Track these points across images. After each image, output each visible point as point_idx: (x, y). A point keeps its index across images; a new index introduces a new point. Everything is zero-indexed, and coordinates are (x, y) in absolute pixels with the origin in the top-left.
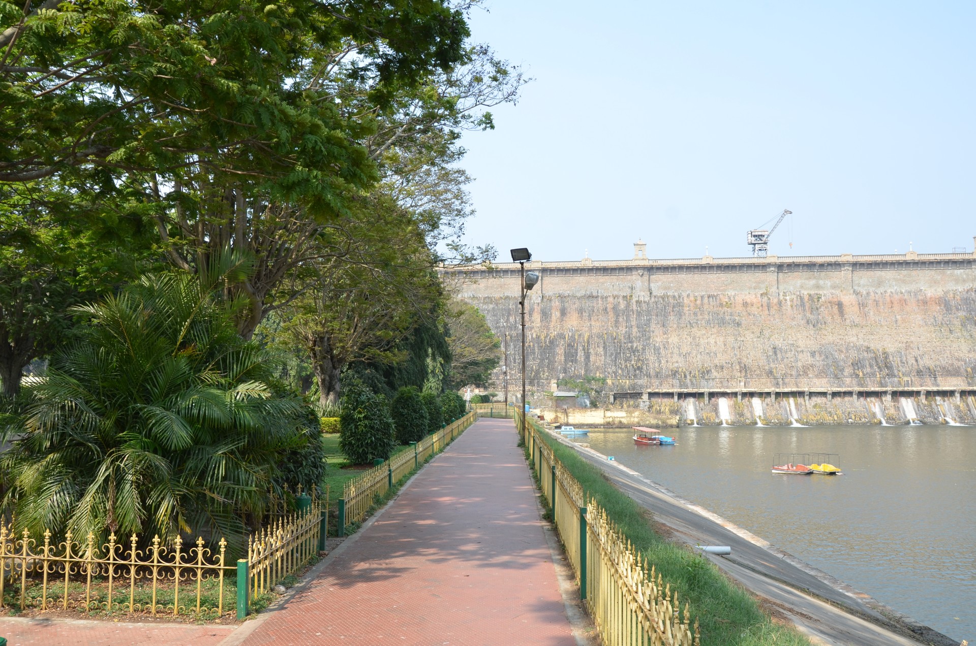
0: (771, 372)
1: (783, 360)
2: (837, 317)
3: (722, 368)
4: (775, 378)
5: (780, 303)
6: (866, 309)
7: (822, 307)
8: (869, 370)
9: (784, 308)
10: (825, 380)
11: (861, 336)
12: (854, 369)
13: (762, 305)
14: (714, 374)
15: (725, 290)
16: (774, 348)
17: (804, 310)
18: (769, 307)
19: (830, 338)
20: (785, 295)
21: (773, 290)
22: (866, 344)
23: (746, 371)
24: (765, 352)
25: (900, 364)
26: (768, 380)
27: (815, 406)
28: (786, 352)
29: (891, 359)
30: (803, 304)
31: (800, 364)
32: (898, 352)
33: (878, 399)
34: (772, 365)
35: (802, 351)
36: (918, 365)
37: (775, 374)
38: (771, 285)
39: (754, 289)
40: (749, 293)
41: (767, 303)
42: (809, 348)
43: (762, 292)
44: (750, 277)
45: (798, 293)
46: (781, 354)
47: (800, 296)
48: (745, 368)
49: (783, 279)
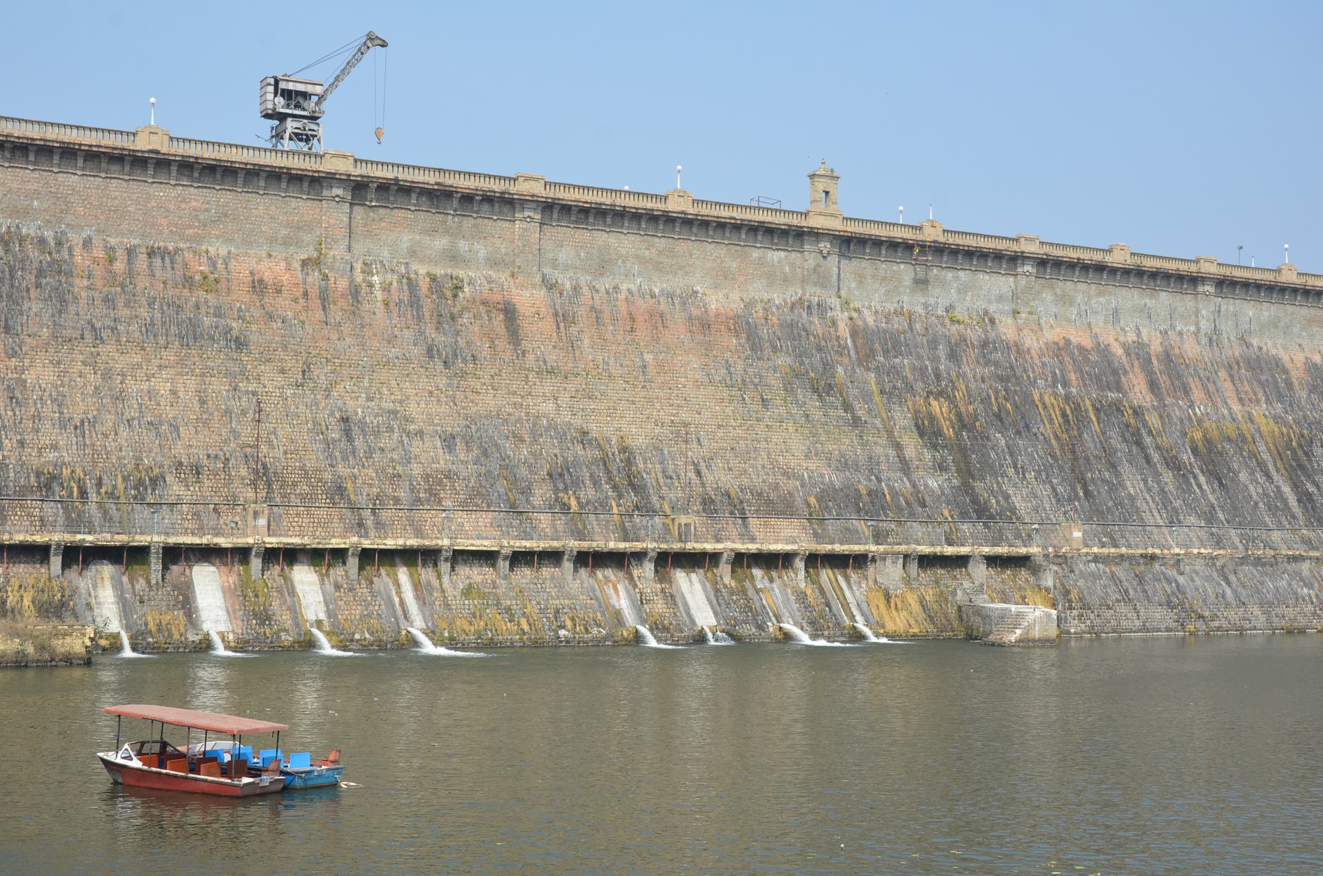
0: (340, 490)
1: (369, 455)
2: (503, 345)
3: (197, 470)
4: (353, 508)
5: (354, 292)
6: (574, 330)
7: (466, 315)
8: (591, 493)
9: (367, 306)
10: (486, 518)
11: (564, 400)
12: (556, 490)
13: (305, 294)
14: (174, 488)
15: (199, 239)
16: (345, 420)
17: (420, 319)
18: (325, 300)
19: (490, 401)
20: (368, 270)
21: (338, 252)
22: (578, 422)
23: (269, 485)
24: (318, 429)
25: (662, 481)
26: (335, 511)
27: (467, 592)
28: (377, 434)
29: (641, 466)
30: (415, 303)
31: (417, 470)
32: (656, 449)
33: (621, 574)
34: (342, 470)
35: (421, 433)
36: (703, 485)
37: (352, 496)
38: (333, 240)
39: (285, 243)
40: (270, 256)
41: (320, 288)
42: (438, 425)
43: (306, 257)
44: (273, 208)
45: (403, 270)
46: (364, 437)
47: (409, 279)
48: (264, 474)
49: (365, 225)
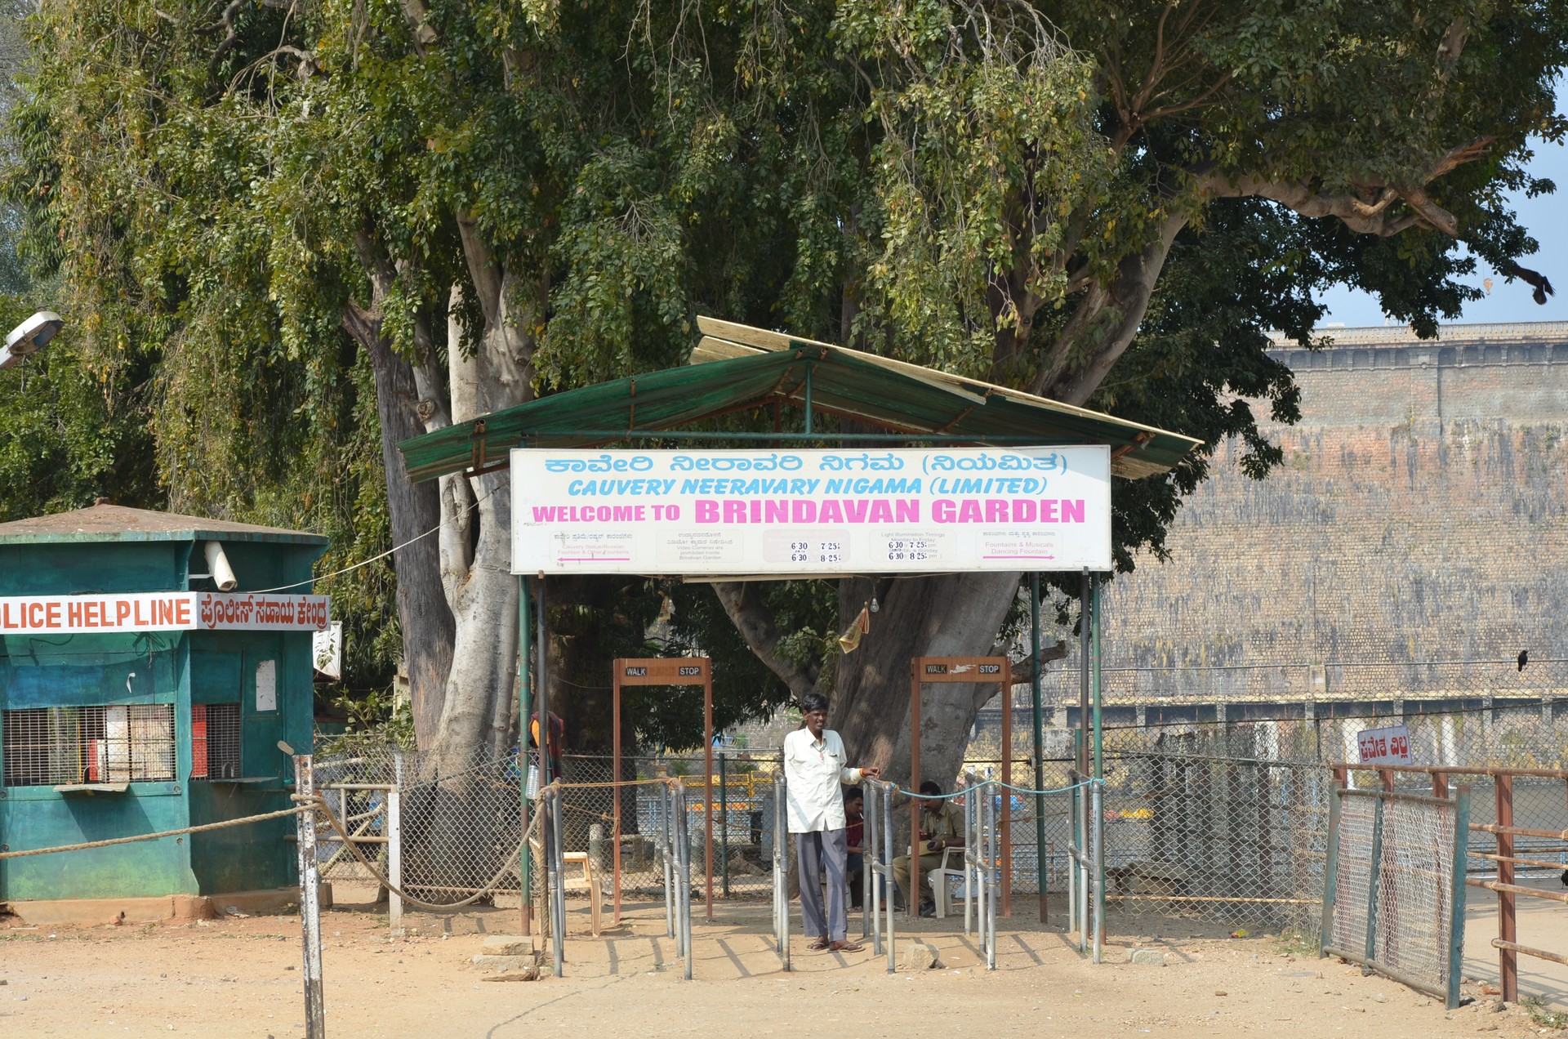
0: (1401, 648)
1: (1436, 614)
3: (1271, 637)
4: (1411, 664)
5: (1443, 455)
7: (1560, 466)
9: (1454, 468)
13: (1394, 462)
14: (1250, 654)
16: (1418, 582)
17: (1509, 474)
18: (1412, 466)
20: (1459, 431)
21: (1428, 417)
23: (1334, 646)
24: (1390, 592)
26: (1392, 669)
27: (1507, 738)
28: (1448, 592)
30: (1506, 458)
31: (1481, 625)
34: (1407, 629)
35: (1492, 590)
37: (1411, 654)
38: (1422, 406)
39: (1376, 414)
40: (1361, 428)
41: (1408, 454)
42: (1512, 579)
43: (1397, 424)
44: (1363, 382)
45: (1496, 426)
46: (1435, 597)
47: (1501, 435)
48: (1332, 637)
49: (1456, 387)
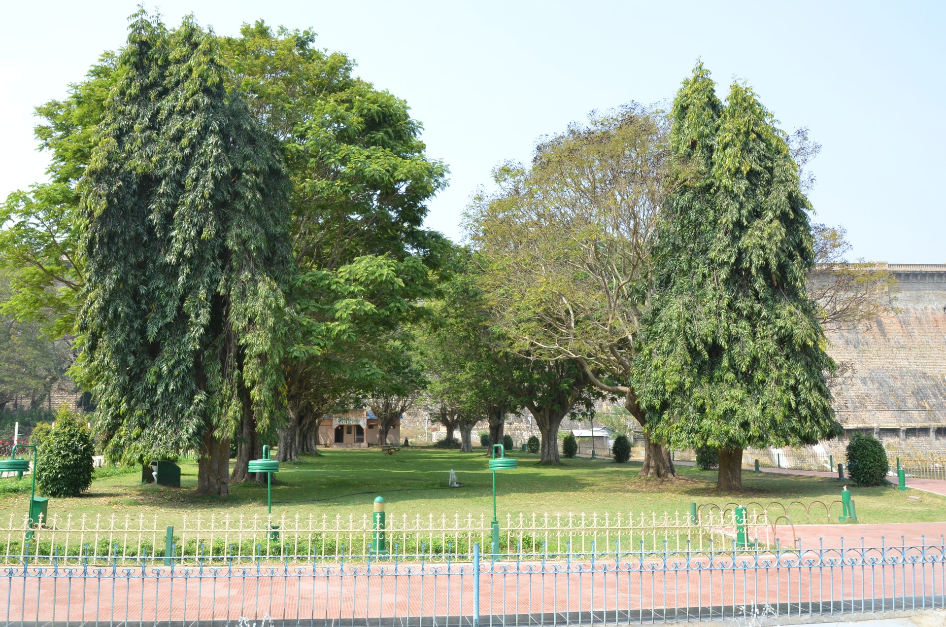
2: (878, 336)
6: (909, 328)
8: (933, 401)
10: (888, 414)
11: (912, 360)
12: (918, 400)
19: (877, 363)
22: (920, 369)
